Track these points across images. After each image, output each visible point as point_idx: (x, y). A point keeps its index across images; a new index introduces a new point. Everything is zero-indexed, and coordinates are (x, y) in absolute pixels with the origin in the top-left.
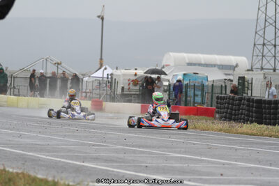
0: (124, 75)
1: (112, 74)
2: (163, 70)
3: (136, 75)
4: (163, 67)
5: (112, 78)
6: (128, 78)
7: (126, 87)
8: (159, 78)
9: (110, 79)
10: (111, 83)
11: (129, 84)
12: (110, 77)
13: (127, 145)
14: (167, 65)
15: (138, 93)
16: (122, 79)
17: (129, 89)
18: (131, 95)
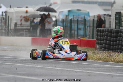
0: (17, 12)
1: (6, 12)
2: (51, 7)
3: (27, 12)
4: (51, 5)
5: (6, 15)
6: (20, 15)
7: (19, 23)
8: (49, 14)
9: (4, 16)
10: (5, 19)
11: (21, 20)
12: (4, 14)
13: (18, 74)
14: (55, 3)
15: (29, 28)
16: (14, 16)
17: (21, 24)
18: (23, 30)
